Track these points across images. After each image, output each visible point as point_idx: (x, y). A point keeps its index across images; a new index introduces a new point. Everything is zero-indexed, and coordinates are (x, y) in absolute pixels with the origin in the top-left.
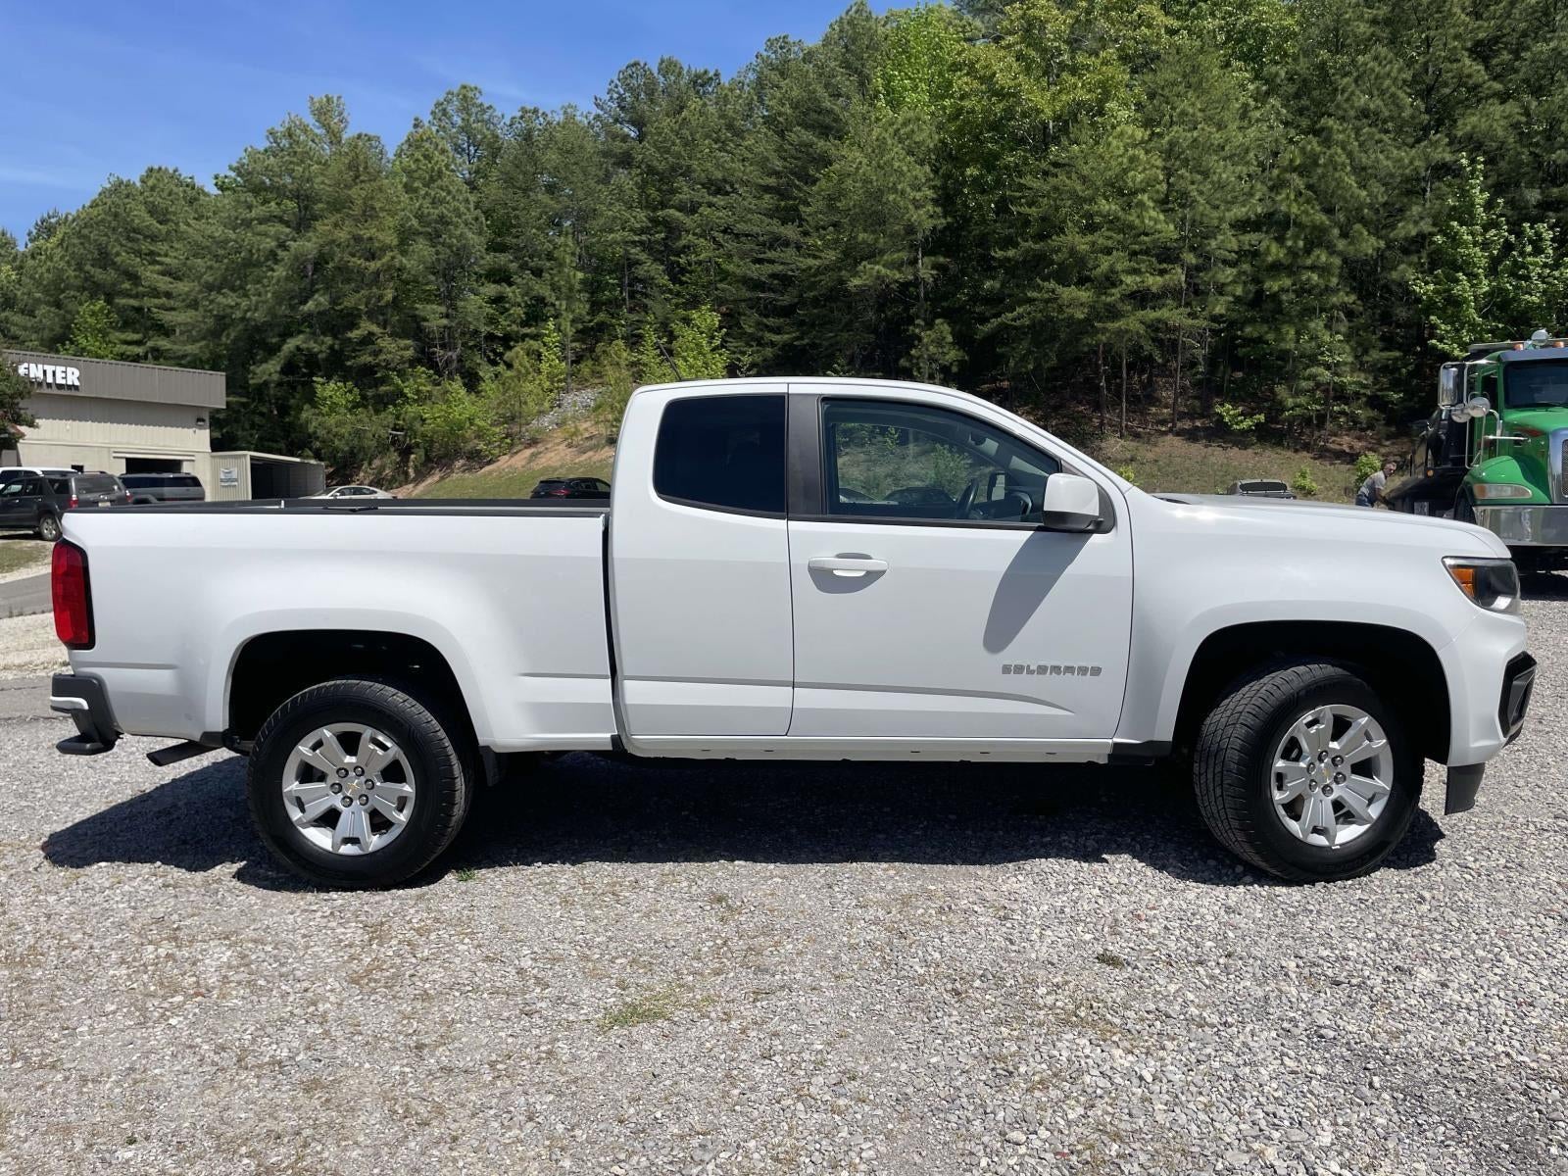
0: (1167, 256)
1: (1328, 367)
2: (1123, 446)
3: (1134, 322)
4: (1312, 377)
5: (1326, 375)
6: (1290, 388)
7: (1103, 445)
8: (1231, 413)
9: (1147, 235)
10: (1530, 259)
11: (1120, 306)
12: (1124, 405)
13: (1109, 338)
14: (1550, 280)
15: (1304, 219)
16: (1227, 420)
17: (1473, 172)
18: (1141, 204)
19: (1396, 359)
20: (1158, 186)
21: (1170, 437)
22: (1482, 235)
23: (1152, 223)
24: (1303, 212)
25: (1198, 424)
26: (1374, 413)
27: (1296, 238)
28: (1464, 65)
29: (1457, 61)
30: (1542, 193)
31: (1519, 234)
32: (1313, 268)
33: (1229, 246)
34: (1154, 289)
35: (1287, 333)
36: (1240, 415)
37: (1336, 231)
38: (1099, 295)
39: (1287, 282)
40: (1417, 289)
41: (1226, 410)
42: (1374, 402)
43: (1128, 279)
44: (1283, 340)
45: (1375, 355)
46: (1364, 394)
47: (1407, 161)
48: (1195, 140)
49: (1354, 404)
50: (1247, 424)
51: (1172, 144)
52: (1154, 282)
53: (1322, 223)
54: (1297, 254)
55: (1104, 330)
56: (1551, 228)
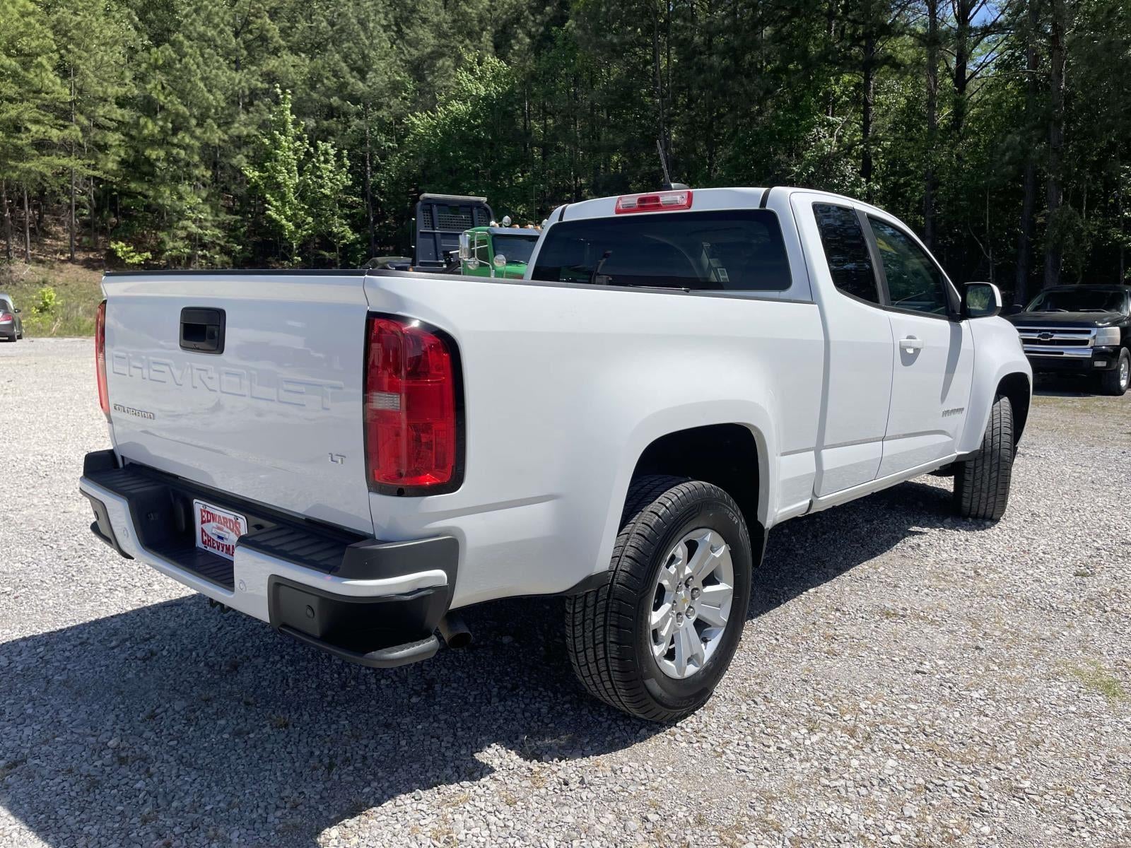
0: (63, 114)
1: (194, 222)
2: (31, 270)
3: (39, 165)
4: (184, 228)
5: (194, 228)
6: (169, 235)
7: (13, 268)
8: (125, 249)
9: (47, 93)
10: (323, 165)
11: (26, 149)
12: (28, 235)
13: (19, 176)
14: (334, 181)
15: (169, 106)
16: (120, 254)
17: (285, 98)
18: (40, 65)
19: (236, 221)
20: (51, 54)
21: (69, 265)
22: (293, 143)
23: (50, 84)
24: (170, 101)
25: (91, 256)
26: (226, 258)
27: (165, 120)
28: (266, 22)
29: (261, 18)
30: (316, 122)
31: (316, 148)
32: (178, 146)
33: (114, 116)
34: (55, 140)
35: (165, 191)
36: (132, 252)
37: (194, 122)
38: (8, 137)
39: (162, 154)
40: (247, 173)
41: (120, 247)
42: (225, 251)
43: (34, 128)
44: (161, 197)
45: (224, 217)
46: (219, 245)
47: (237, 81)
48: (79, 23)
49: (212, 251)
50: (137, 259)
51: (59, 22)
52: (55, 134)
53: (184, 113)
54: (167, 133)
55: (14, 169)
56: (332, 147)
